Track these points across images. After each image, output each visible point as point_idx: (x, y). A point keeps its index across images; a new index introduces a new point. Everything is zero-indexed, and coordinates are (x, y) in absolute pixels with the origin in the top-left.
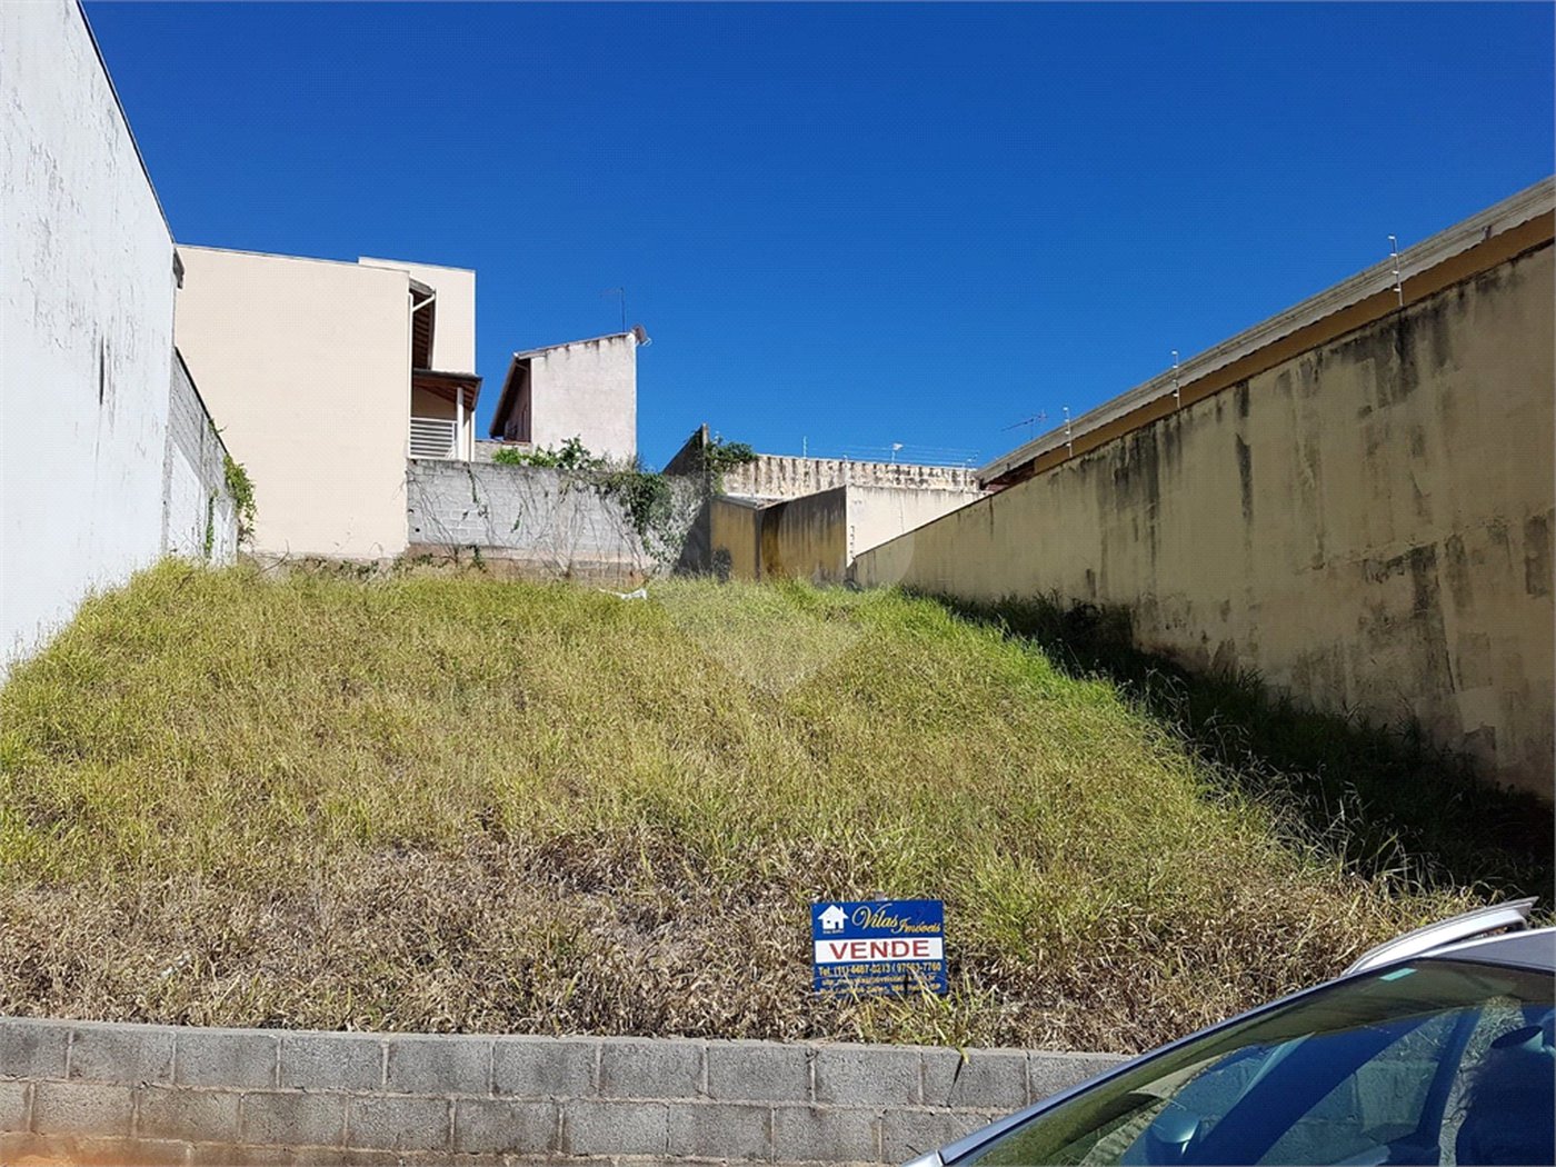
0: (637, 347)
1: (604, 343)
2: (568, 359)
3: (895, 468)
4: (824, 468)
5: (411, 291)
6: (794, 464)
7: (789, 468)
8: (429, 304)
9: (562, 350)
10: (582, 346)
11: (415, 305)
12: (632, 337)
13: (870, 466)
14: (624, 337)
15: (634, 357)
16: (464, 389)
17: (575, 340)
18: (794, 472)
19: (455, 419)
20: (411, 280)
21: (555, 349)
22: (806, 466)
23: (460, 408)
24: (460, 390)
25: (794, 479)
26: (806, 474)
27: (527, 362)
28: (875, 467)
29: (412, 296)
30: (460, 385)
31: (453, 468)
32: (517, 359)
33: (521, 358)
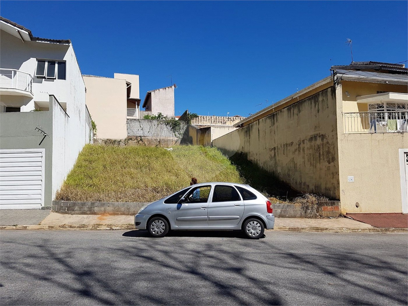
0: (174, 89)
1: (167, 88)
2: (159, 92)
3: (228, 118)
4: (213, 118)
5: (126, 84)
6: (206, 118)
7: (205, 119)
8: (130, 86)
9: (158, 90)
10: (162, 89)
11: (127, 86)
12: (173, 87)
13: (222, 117)
14: (171, 87)
15: (174, 91)
17: (161, 88)
18: (206, 119)
19: (136, 108)
20: (126, 81)
21: (157, 90)
22: (209, 118)
23: (137, 106)
25: (206, 121)
26: (209, 119)
27: (150, 93)
28: (223, 118)
29: (126, 85)
30: (136, 101)
31: (136, 120)
33: (149, 92)
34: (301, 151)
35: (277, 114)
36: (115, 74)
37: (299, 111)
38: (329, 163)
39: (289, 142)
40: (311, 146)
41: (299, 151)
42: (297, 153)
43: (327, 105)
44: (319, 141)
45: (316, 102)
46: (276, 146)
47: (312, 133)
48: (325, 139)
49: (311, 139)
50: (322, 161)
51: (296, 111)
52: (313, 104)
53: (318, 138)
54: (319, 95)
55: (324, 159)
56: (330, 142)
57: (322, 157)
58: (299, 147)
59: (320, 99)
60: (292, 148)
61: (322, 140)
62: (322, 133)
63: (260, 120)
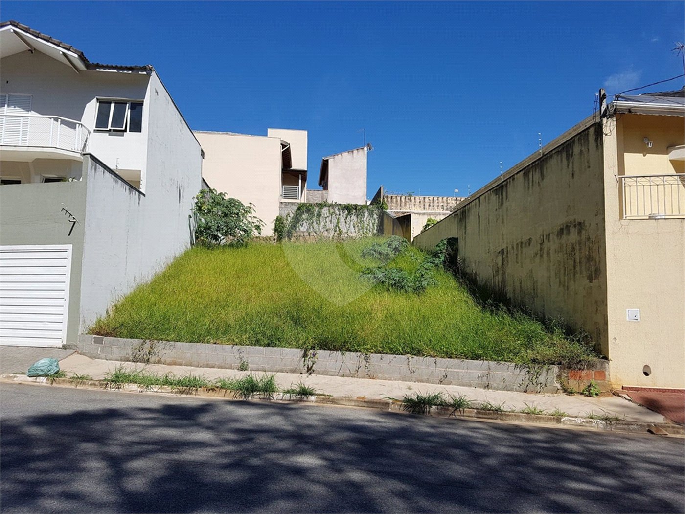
0: (368, 153)
1: (355, 152)
2: (342, 158)
3: (455, 199)
4: (427, 200)
5: (281, 144)
6: (415, 199)
7: (413, 200)
8: (287, 149)
9: (340, 155)
10: (347, 153)
11: (283, 149)
12: (366, 149)
13: (445, 198)
14: (363, 149)
15: (366, 156)
16: (302, 174)
17: (345, 151)
18: (415, 202)
19: (298, 185)
20: (281, 141)
21: (337, 155)
22: (419, 199)
23: (300, 181)
24: (300, 176)
25: (415, 205)
26: (420, 202)
27: (327, 160)
29: (281, 146)
30: (300, 174)
31: (295, 205)
32: (324, 160)
33: (325, 159)
34: (545, 256)
35: (507, 184)
36: (269, 130)
37: (542, 176)
38: (591, 280)
39: (525, 238)
40: (561, 246)
41: (541, 256)
42: (538, 259)
43: (588, 162)
44: (573, 236)
45: (569, 156)
46: (504, 246)
47: (562, 220)
48: (584, 232)
49: (561, 232)
50: (578, 275)
51: (537, 175)
52: (565, 162)
53: (572, 229)
54: (574, 142)
55: (581, 273)
56: (593, 238)
57: (578, 269)
58: (541, 249)
59: (576, 149)
60: (530, 251)
61: (580, 232)
62: (579, 219)
63: (481, 198)
